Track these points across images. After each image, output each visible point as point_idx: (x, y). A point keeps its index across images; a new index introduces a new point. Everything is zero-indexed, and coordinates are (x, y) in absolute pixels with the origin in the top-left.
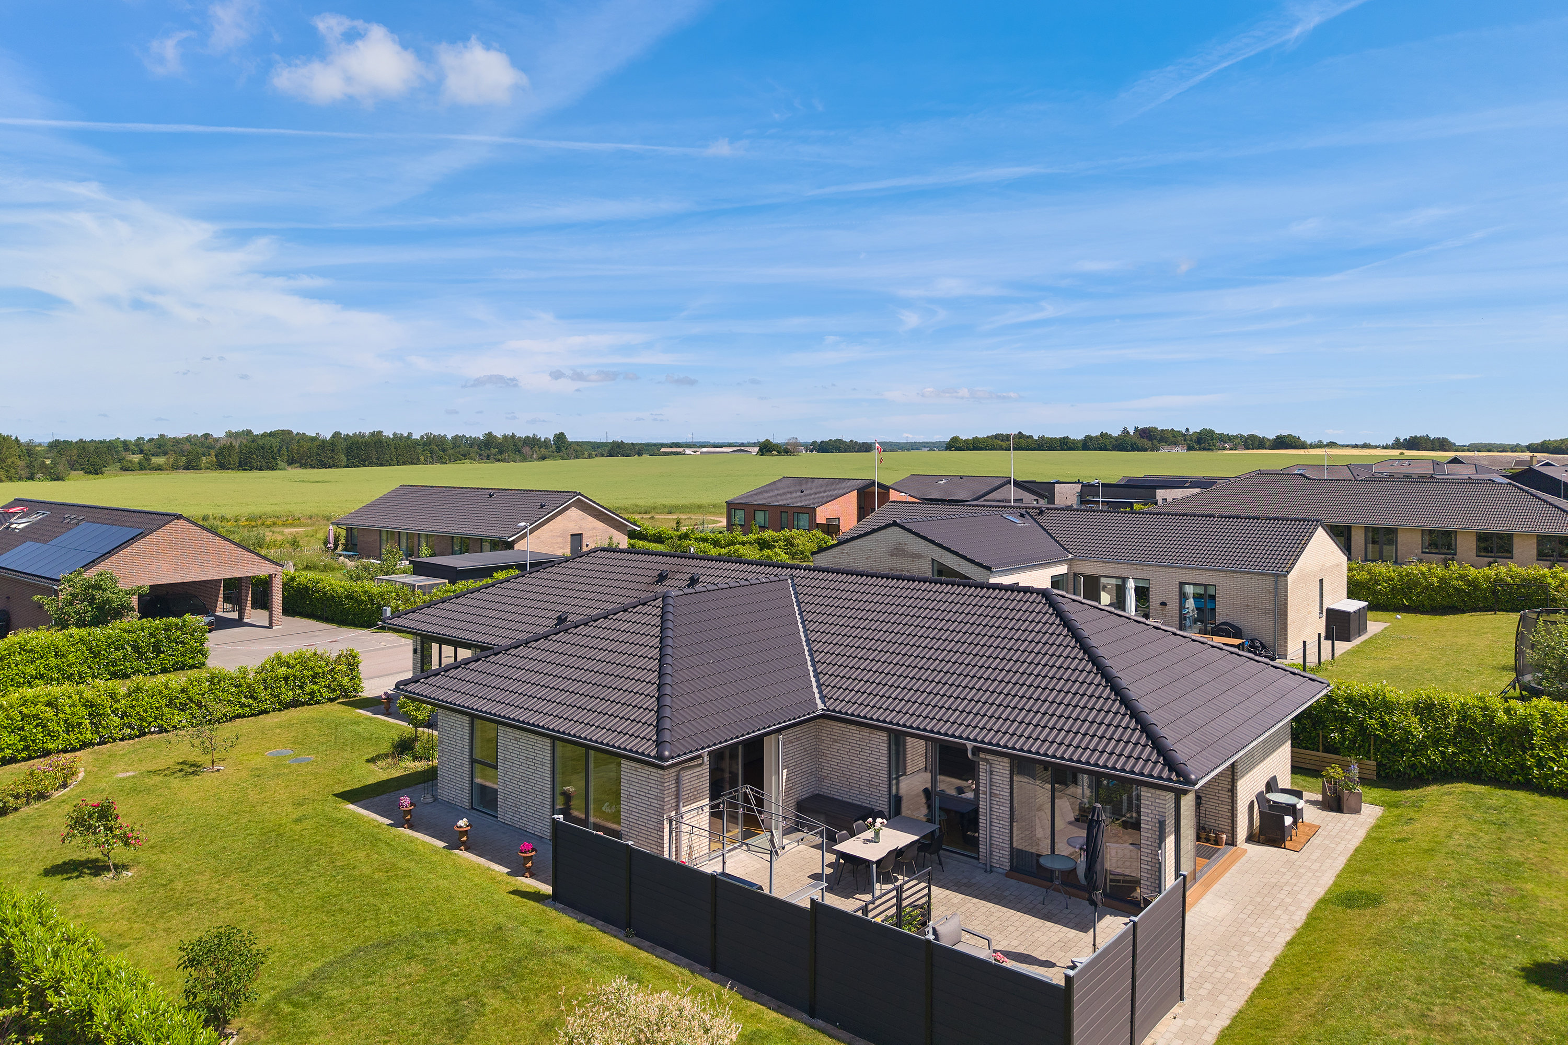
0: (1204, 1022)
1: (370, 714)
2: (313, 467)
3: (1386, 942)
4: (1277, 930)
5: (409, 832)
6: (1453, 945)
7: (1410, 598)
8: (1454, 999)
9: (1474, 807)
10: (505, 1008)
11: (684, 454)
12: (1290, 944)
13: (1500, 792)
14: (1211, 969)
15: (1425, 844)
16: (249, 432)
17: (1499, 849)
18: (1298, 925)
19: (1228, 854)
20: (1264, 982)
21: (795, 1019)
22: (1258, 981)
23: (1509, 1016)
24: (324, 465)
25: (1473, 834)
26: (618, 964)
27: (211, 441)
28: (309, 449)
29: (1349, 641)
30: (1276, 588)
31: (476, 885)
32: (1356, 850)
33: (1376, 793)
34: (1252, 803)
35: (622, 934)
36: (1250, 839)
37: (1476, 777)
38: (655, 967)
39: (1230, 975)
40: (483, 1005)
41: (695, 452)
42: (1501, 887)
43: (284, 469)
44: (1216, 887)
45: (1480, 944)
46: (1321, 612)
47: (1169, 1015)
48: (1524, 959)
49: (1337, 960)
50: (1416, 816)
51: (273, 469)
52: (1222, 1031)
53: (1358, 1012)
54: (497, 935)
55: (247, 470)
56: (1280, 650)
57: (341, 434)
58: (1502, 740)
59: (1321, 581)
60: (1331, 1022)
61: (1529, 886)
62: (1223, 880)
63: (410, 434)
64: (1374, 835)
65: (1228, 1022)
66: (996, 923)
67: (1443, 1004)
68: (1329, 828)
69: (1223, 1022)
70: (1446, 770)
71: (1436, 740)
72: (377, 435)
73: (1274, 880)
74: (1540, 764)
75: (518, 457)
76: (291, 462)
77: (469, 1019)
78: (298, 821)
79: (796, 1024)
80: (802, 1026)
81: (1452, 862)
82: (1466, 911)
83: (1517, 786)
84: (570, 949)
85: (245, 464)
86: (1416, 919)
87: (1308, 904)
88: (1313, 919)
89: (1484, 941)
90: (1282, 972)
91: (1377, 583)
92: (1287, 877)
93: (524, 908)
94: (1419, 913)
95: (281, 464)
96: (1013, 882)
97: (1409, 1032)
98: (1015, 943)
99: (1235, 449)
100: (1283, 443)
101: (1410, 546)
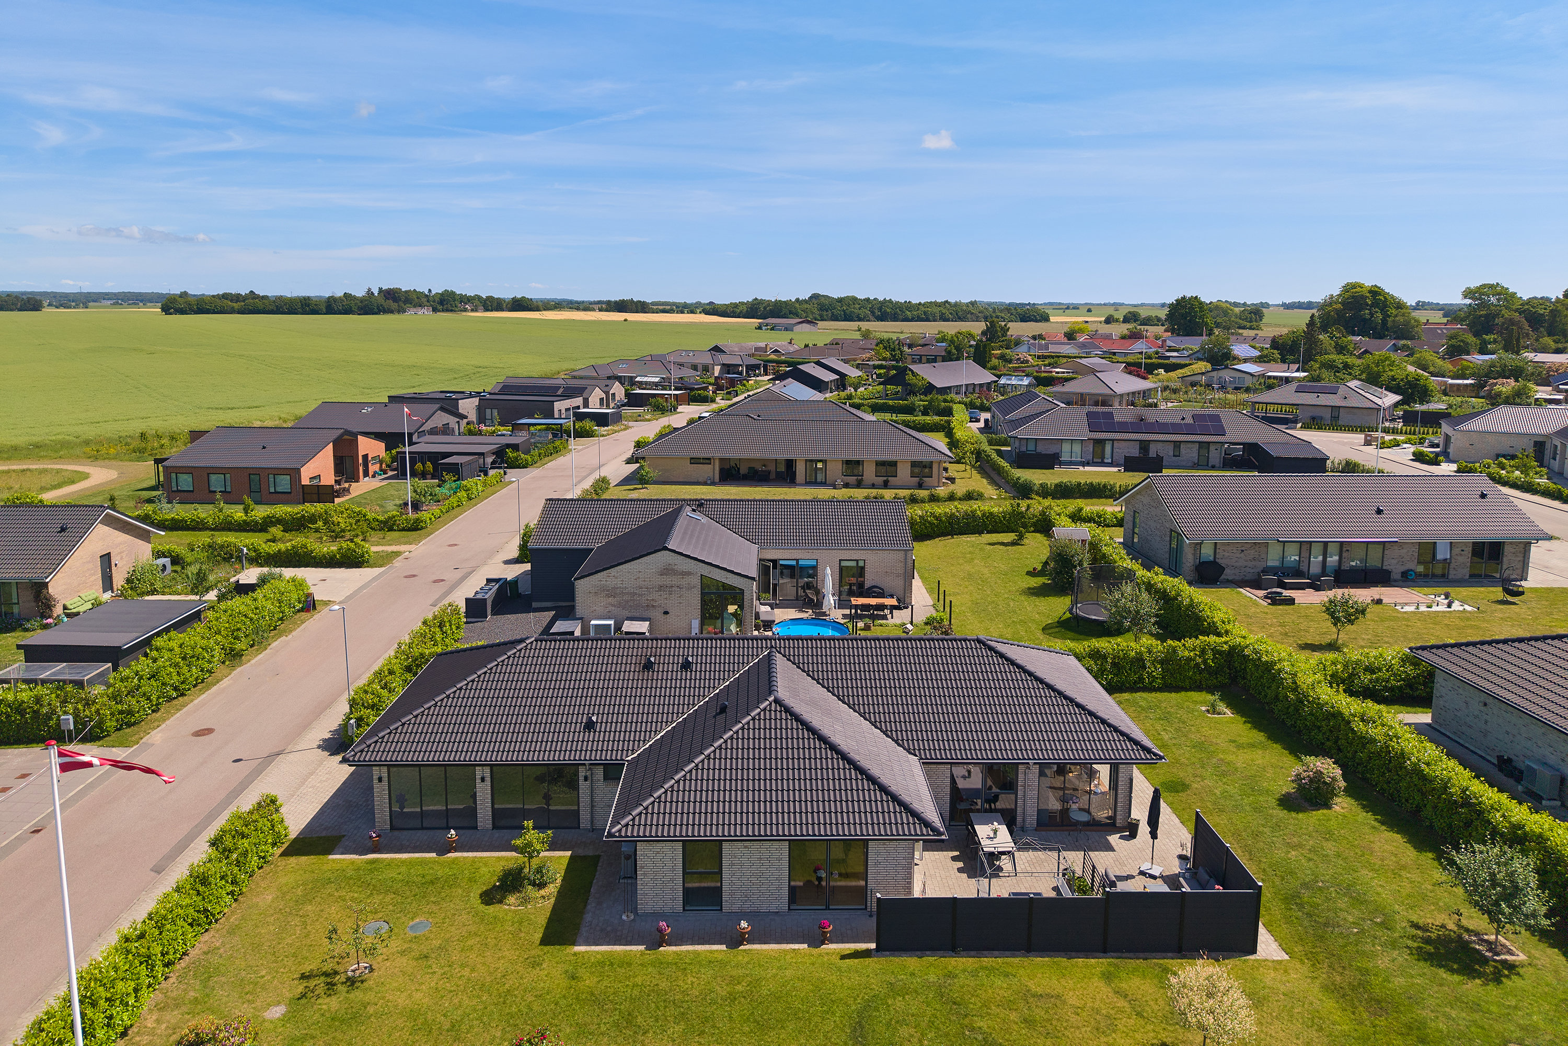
1: (354, 856)
3: (1224, 809)
5: (673, 948)
8: (1283, 830)
21: (1104, 958)
26: (986, 972)
30: (906, 559)
31: (813, 964)
35: (952, 953)
38: (1004, 964)
42: (1215, 760)
48: (1272, 800)
54: (897, 989)
61: (1221, 756)
79: (1108, 960)
80: (1112, 960)
84: (948, 975)
89: (1251, 795)
93: (874, 964)
94: (1214, 788)
96: (1044, 833)
99: (476, 311)
100: (519, 305)
101: (835, 470)
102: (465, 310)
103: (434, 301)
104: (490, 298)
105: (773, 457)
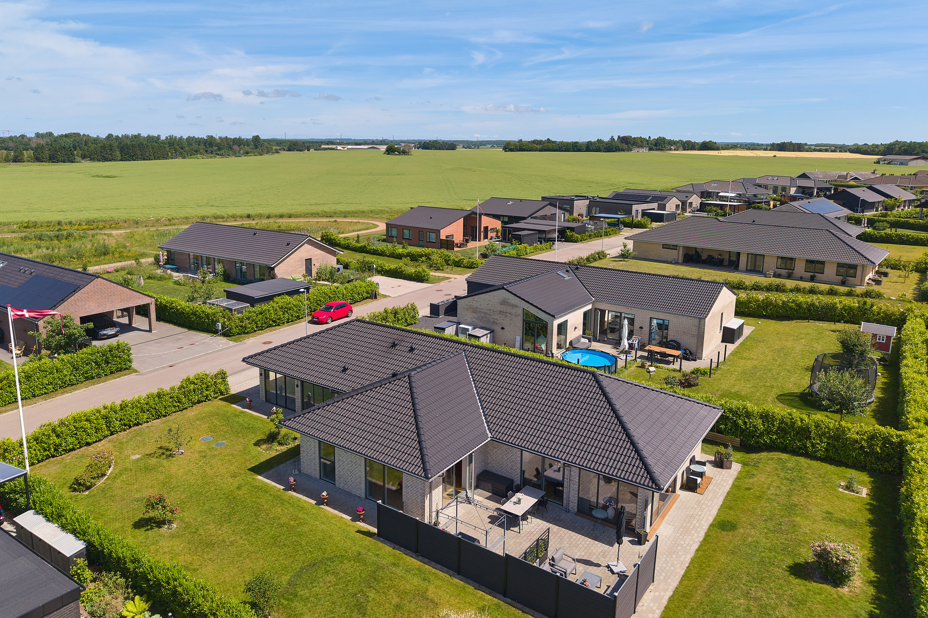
0: (662, 594)
1: (240, 408)
2: (99, 160)
3: (737, 552)
4: (692, 543)
5: (294, 494)
6: (763, 554)
7: (767, 311)
8: (760, 584)
9: (781, 469)
10: (377, 597)
11: (337, 149)
12: (697, 550)
13: (794, 458)
14: (664, 565)
15: (758, 492)
16: (51, 134)
17: (789, 496)
18: (701, 539)
19: (672, 498)
20: (686, 572)
21: (499, 599)
22: (684, 571)
23: (780, 592)
24: (106, 159)
25: (779, 487)
26: (417, 572)
27: (26, 140)
28: (95, 148)
29: (733, 343)
30: (699, 324)
31: (340, 528)
32: (728, 493)
33: (739, 455)
34: (684, 471)
35: (414, 555)
36: (682, 488)
37: (784, 450)
38: (434, 573)
39: (672, 568)
40: (368, 597)
41: (343, 148)
42: (787, 519)
43: (80, 162)
44: (667, 517)
45: (774, 553)
46: (721, 329)
47: (648, 590)
48: (790, 562)
49: (716, 561)
50: (755, 472)
51: (72, 162)
52: (669, 598)
53: (723, 591)
54: (358, 558)
55: (55, 162)
56: (698, 355)
57: (112, 136)
58: (797, 433)
59: (722, 314)
60: (712, 596)
61: (798, 519)
62: (670, 513)
63: (159, 136)
64: (736, 484)
65: (672, 593)
66: (574, 542)
67: (756, 587)
68: (717, 478)
69: (670, 593)
70: (771, 445)
71: (768, 432)
72: (137, 137)
73: (691, 513)
74: (813, 445)
75: (231, 153)
76: (84, 157)
77: (364, 604)
78: (239, 488)
79: (499, 601)
80: (502, 602)
81: (768, 505)
82: (770, 535)
83: (801, 455)
84: (394, 564)
85: (53, 159)
86: (750, 539)
87: (705, 526)
88: (707, 535)
89: (776, 552)
90: (694, 566)
91: (750, 302)
92: (697, 511)
93: (366, 541)
94: (752, 536)
95: (78, 159)
96: (578, 518)
97: (742, 601)
98: (583, 554)
99: (678, 150)
100: (706, 146)
101: (770, 264)
102: (671, 150)
103: (651, 144)
104: (688, 142)
105: (727, 249)
